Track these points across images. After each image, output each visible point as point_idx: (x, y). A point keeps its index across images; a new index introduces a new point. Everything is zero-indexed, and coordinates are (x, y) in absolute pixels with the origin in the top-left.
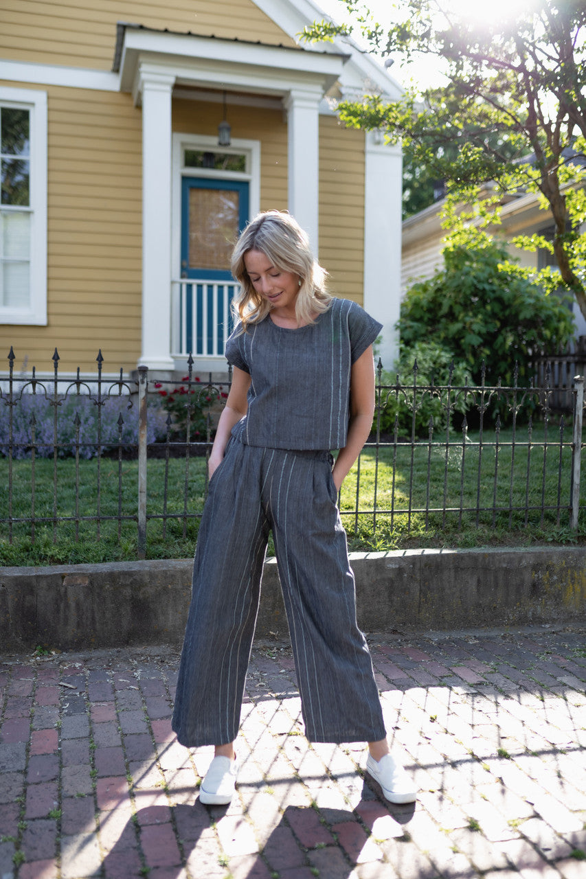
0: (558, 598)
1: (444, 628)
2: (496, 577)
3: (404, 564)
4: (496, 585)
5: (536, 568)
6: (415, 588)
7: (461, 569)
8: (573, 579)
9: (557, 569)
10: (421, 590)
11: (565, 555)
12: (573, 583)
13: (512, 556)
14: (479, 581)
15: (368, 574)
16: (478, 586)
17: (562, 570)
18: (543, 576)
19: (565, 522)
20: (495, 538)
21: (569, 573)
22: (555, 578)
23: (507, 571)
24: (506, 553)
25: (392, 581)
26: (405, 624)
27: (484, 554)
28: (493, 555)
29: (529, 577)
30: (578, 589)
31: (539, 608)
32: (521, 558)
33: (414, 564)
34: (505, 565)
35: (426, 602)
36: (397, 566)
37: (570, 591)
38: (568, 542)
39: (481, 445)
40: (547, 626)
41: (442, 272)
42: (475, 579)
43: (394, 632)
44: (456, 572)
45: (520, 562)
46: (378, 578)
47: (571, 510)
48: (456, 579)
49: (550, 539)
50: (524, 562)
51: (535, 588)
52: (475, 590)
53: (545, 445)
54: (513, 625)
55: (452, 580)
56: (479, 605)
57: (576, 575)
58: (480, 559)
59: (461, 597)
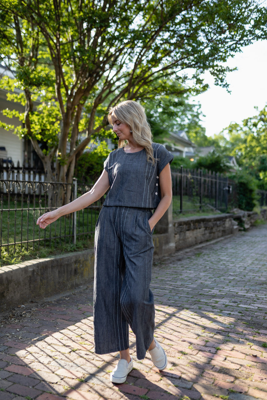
0: (82, 274)
1: (49, 296)
2: (64, 269)
3: (35, 268)
4: (64, 272)
5: (76, 262)
6: (39, 278)
7: (54, 267)
8: (86, 265)
9: (81, 262)
10: (40, 280)
11: (83, 255)
12: (86, 267)
13: (69, 258)
14: (59, 272)
15: (22, 275)
16: (59, 274)
17: (83, 262)
18: (77, 265)
21: (85, 263)
22: (81, 265)
23: (67, 265)
24: (67, 257)
25: (30, 277)
26: (35, 297)
27: (60, 258)
28: (63, 259)
29: (74, 266)
30: (87, 270)
31: (77, 280)
32: (71, 258)
33: (38, 267)
34: (66, 263)
35: (42, 285)
36: (32, 269)
37: (85, 270)
40: (82, 287)
42: (58, 270)
43: (32, 302)
44: (52, 268)
45: (71, 261)
46: (26, 276)
47: (73, 237)
48: (52, 272)
50: (72, 261)
51: (76, 270)
52: (58, 276)
54: (70, 289)
55: (51, 272)
56: (59, 282)
57: (87, 263)
58: (59, 261)
59: (53, 280)
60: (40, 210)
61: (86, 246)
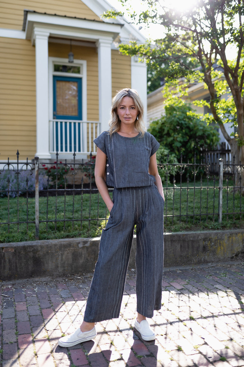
0: (214, 252)
1: (167, 266)
2: (188, 244)
4: (188, 247)
5: (205, 240)
7: (174, 241)
8: (220, 244)
9: (214, 240)
11: (217, 234)
12: (220, 246)
13: (195, 235)
14: (181, 246)
16: (181, 248)
17: (216, 240)
18: (208, 243)
19: (217, 220)
20: (188, 228)
21: (219, 241)
22: (213, 244)
23: (193, 241)
24: (192, 234)
27: (183, 234)
28: (187, 235)
29: (202, 244)
30: (222, 248)
31: (206, 257)
32: (199, 235)
34: (192, 239)
37: (219, 249)
38: (218, 229)
39: (181, 188)
40: (210, 264)
41: (164, 116)
42: (179, 245)
44: (171, 242)
45: (198, 237)
47: (219, 215)
49: (211, 228)
50: (200, 238)
51: (205, 248)
52: (180, 250)
53: (208, 188)
54: (195, 264)
55: (170, 246)
56: (181, 256)
57: (221, 242)
58: (181, 237)
59: (174, 253)
60: (174, 189)
61: (238, 225)
